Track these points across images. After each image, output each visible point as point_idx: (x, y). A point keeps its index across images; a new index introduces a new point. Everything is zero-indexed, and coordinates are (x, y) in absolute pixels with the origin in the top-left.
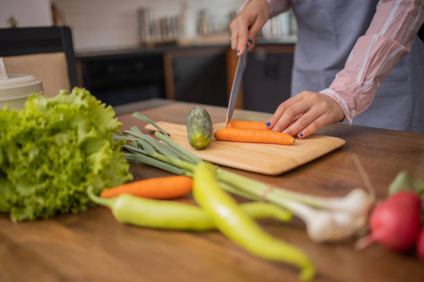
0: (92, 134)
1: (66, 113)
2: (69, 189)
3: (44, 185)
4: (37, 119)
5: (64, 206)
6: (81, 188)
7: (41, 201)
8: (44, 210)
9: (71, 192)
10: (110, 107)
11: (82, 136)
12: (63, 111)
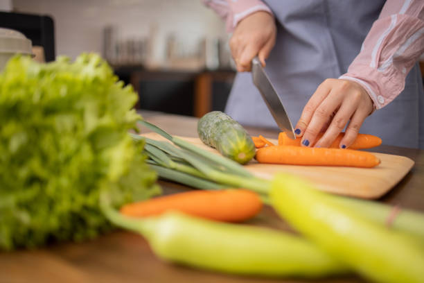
0: (107, 121)
1: (71, 85)
2: (73, 200)
3: (30, 193)
4: (27, 88)
5: (61, 229)
6: (90, 201)
7: (25, 218)
8: (31, 232)
9: (77, 207)
10: (129, 88)
11: (91, 122)
12: (65, 81)
